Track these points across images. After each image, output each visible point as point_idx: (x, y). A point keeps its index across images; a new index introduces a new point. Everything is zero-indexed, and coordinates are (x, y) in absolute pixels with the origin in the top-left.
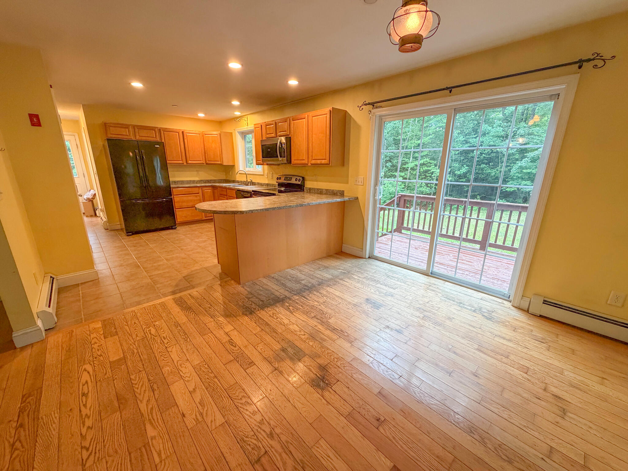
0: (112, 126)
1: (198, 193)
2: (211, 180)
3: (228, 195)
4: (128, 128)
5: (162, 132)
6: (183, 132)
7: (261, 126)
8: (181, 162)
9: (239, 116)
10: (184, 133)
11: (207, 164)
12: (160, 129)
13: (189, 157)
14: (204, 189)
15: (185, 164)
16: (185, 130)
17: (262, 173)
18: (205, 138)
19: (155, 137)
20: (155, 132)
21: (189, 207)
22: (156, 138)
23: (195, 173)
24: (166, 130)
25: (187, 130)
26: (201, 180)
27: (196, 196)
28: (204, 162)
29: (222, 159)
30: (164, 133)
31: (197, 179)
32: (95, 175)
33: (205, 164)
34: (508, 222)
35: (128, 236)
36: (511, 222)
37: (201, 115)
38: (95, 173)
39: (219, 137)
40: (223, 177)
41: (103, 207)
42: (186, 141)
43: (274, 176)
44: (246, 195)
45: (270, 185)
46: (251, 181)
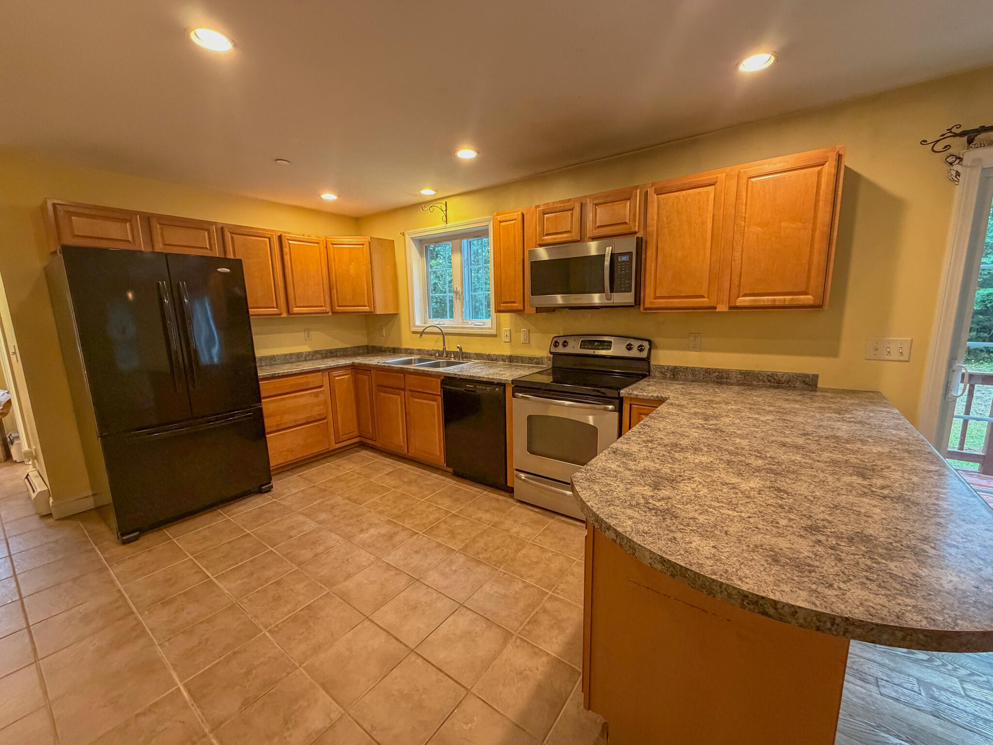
0: (78, 215)
1: (321, 387)
2: (337, 350)
3: (408, 388)
4: (130, 221)
5: (228, 236)
6: (280, 237)
7: (523, 215)
8: (274, 310)
9: (430, 199)
10: (283, 239)
11: (334, 313)
12: (222, 229)
13: (295, 299)
14: (335, 373)
15: (285, 315)
16: (285, 232)
17: (493, 332)
18: (331, 253)
19: (208, 247)
20: (209, 233)
21: (299, 423)
22: (211, 250)
23: (302, 335)
24: (238, 231)
25: (289, 233)
26: (316, 352)
27: (316, 395)
28: (328, 309)
29: (372, 301)
30: (232, 238)
31: (305, 349)
32: (13, 358)
33: (330, 314)
34: (965, 414)
35: (124, 543)
36: (971, 415)
37: (329, 196)
38: (11, 350)
39: (366, 247)
40: (361, 340)
41: (37, 447)
42: (287, 258)
43: (535, 337)
44: (485, 392)
45: (520, 359)
46: (458, 350)
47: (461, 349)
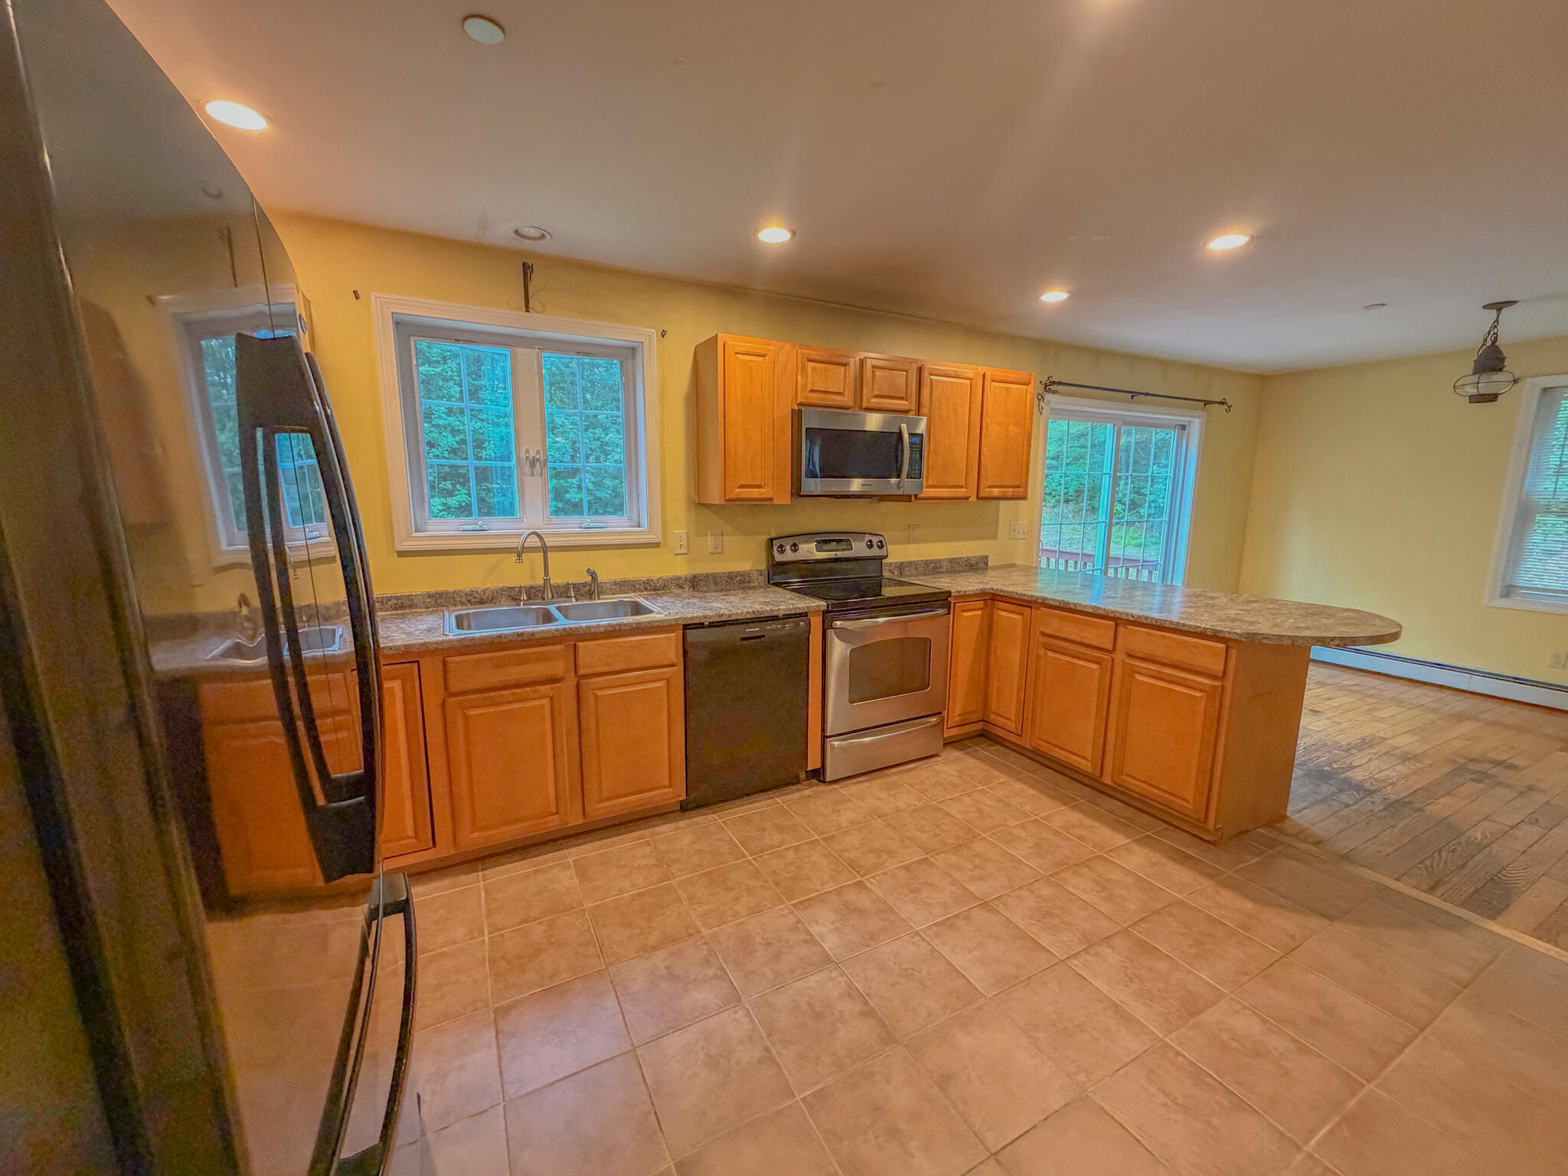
17: (654, 539)
43: (732, 541)
44: (784, 632)
45: (711, 580)
46: (589, 579)
47: (593, 575)
